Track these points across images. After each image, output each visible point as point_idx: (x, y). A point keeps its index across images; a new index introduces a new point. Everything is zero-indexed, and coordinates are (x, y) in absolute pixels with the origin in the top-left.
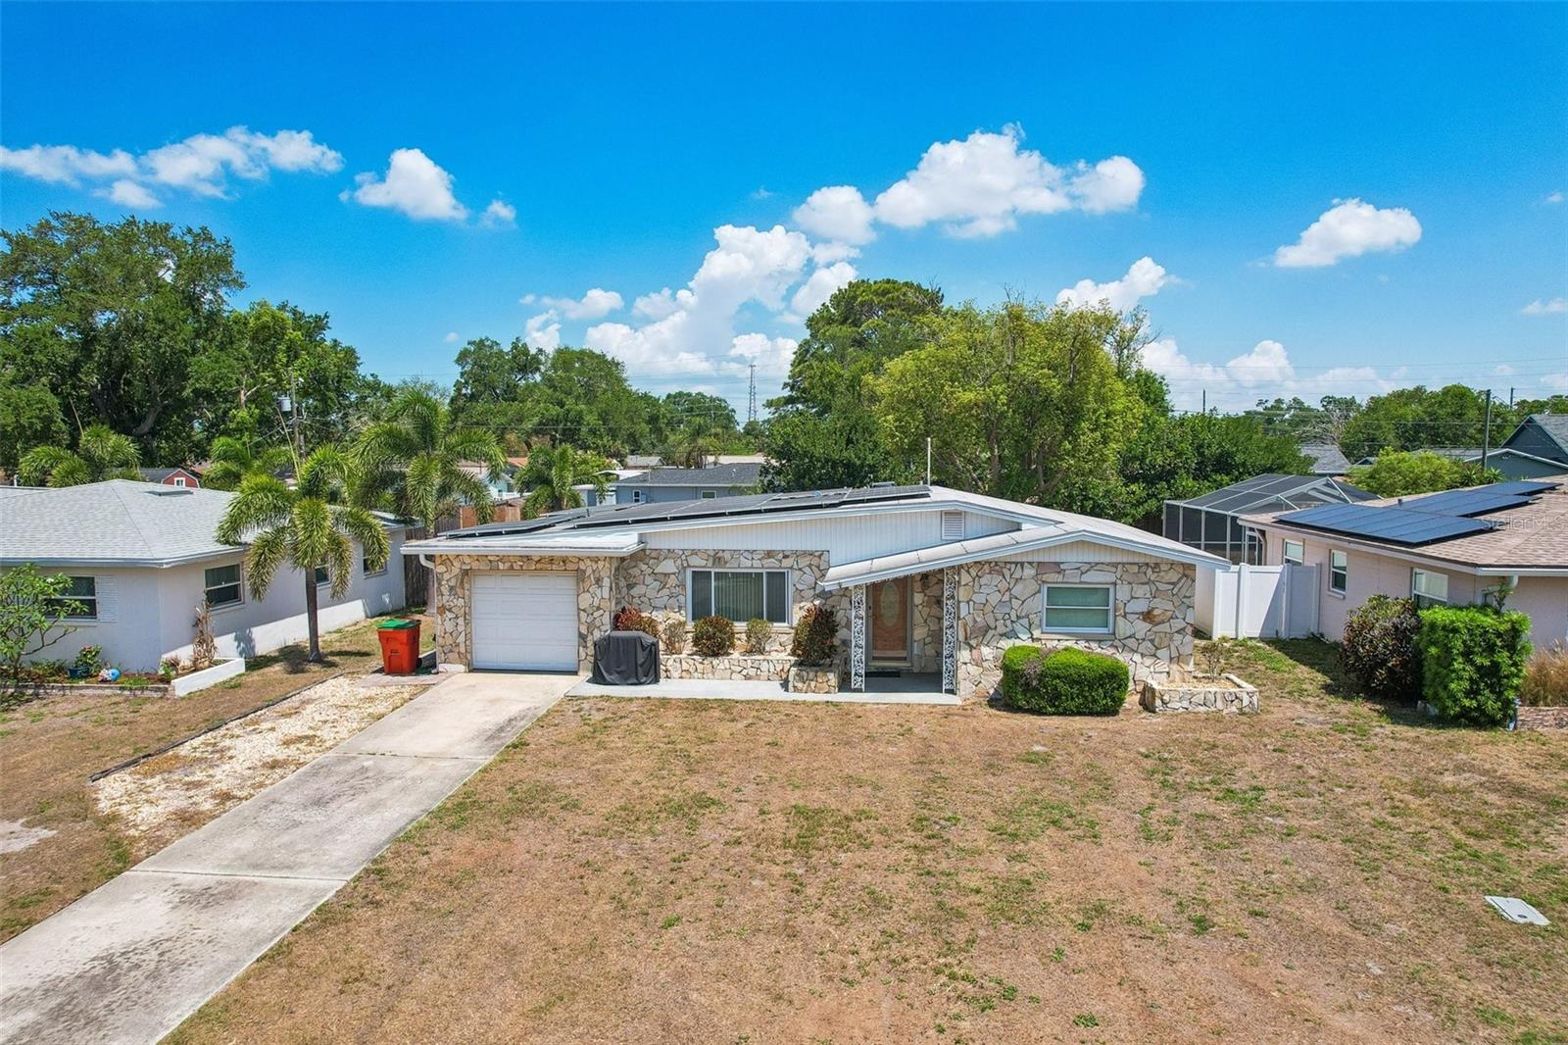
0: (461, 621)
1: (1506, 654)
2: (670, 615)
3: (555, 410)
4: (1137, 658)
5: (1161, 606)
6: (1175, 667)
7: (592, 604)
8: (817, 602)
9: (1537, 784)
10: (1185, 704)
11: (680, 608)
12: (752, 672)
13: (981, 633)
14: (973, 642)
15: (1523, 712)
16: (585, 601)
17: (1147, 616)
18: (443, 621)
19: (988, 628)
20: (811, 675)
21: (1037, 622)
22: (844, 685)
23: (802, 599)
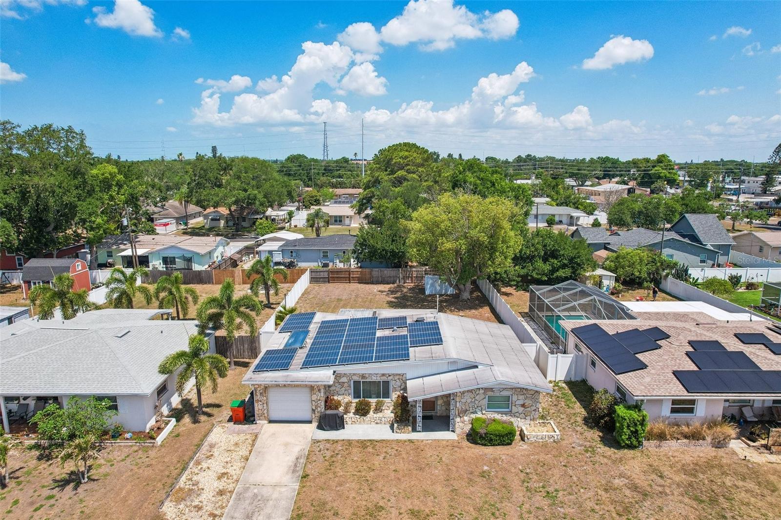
0: (265, 405)
1: (640, 427)
2: (346, 398)
3: (242, 194)
4: (519, 419)
5: (528, 402)
6: (532, 422)
7: (317, 399)
8: (401, 392)
9: (642, 484)
10: (535, 439)
11: (349, 394)
12: (379, 421)
13: (465, 412)
14: (461, 415)
15: (645, 443)
16: (314, 397)
17: (523, 406)
18: (258, 405)
19: (467, 410)
20: (402, 427)
21: (484, 408)
22: (414, 430)
23: (396, 391)
